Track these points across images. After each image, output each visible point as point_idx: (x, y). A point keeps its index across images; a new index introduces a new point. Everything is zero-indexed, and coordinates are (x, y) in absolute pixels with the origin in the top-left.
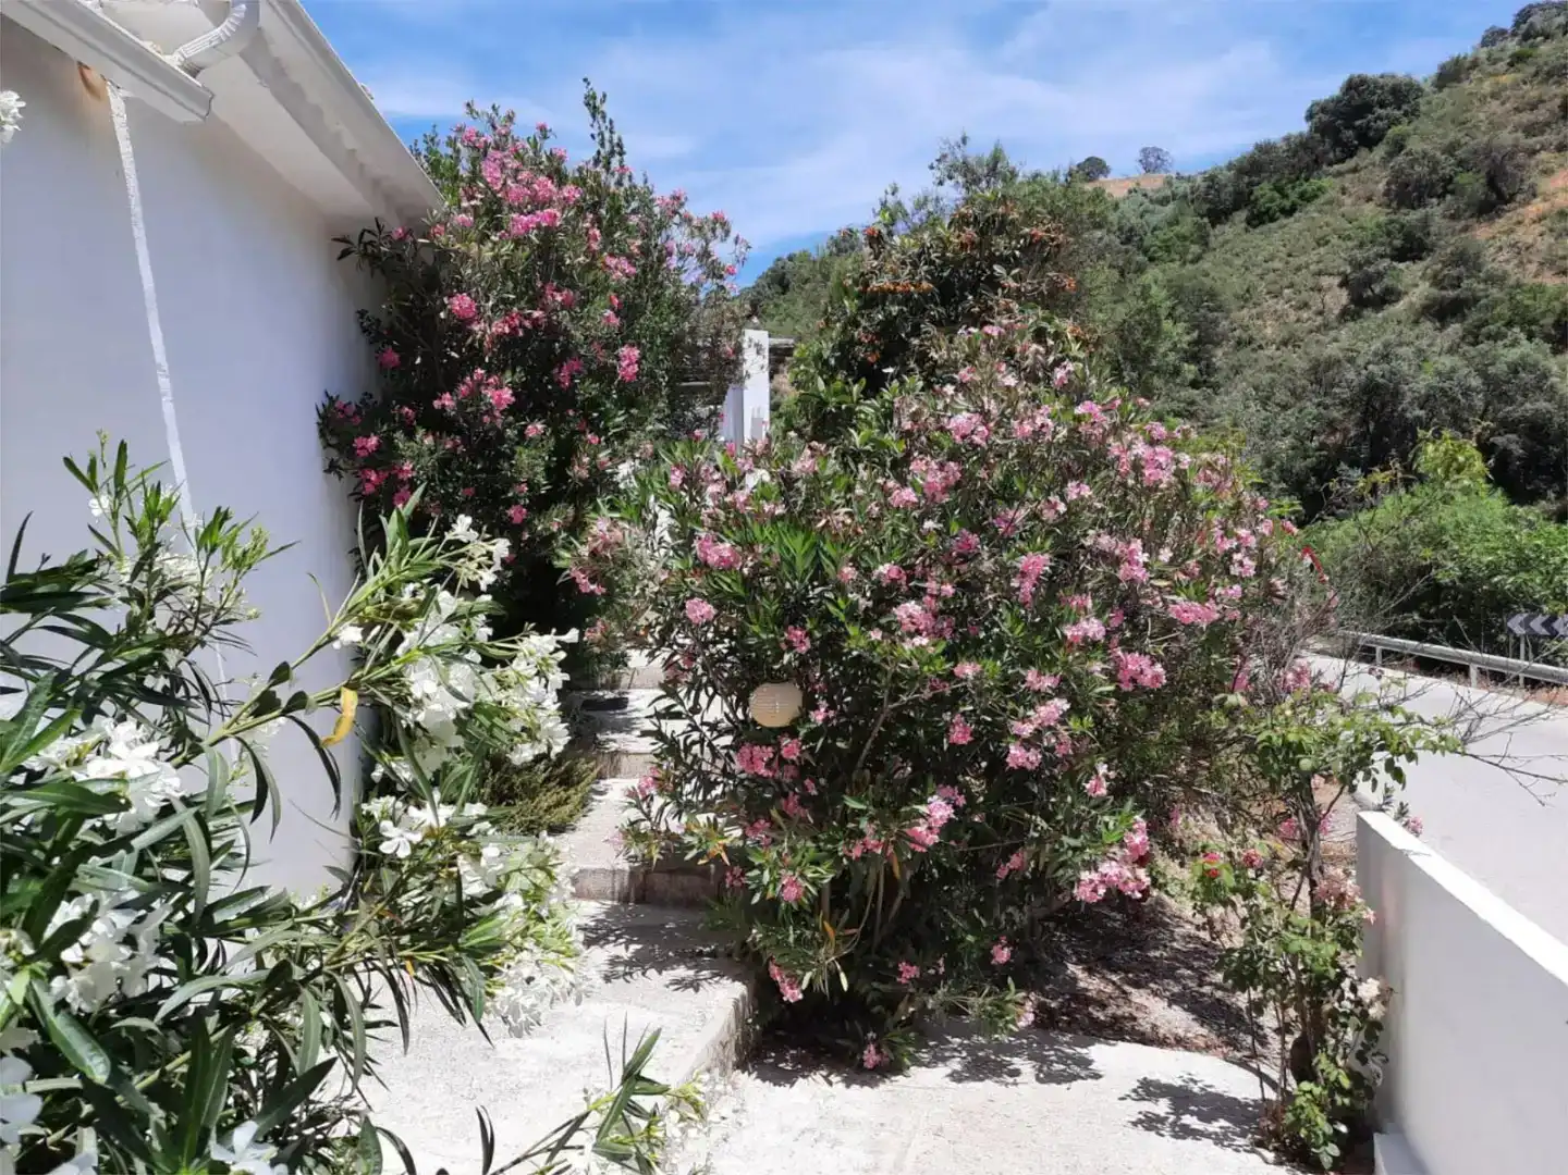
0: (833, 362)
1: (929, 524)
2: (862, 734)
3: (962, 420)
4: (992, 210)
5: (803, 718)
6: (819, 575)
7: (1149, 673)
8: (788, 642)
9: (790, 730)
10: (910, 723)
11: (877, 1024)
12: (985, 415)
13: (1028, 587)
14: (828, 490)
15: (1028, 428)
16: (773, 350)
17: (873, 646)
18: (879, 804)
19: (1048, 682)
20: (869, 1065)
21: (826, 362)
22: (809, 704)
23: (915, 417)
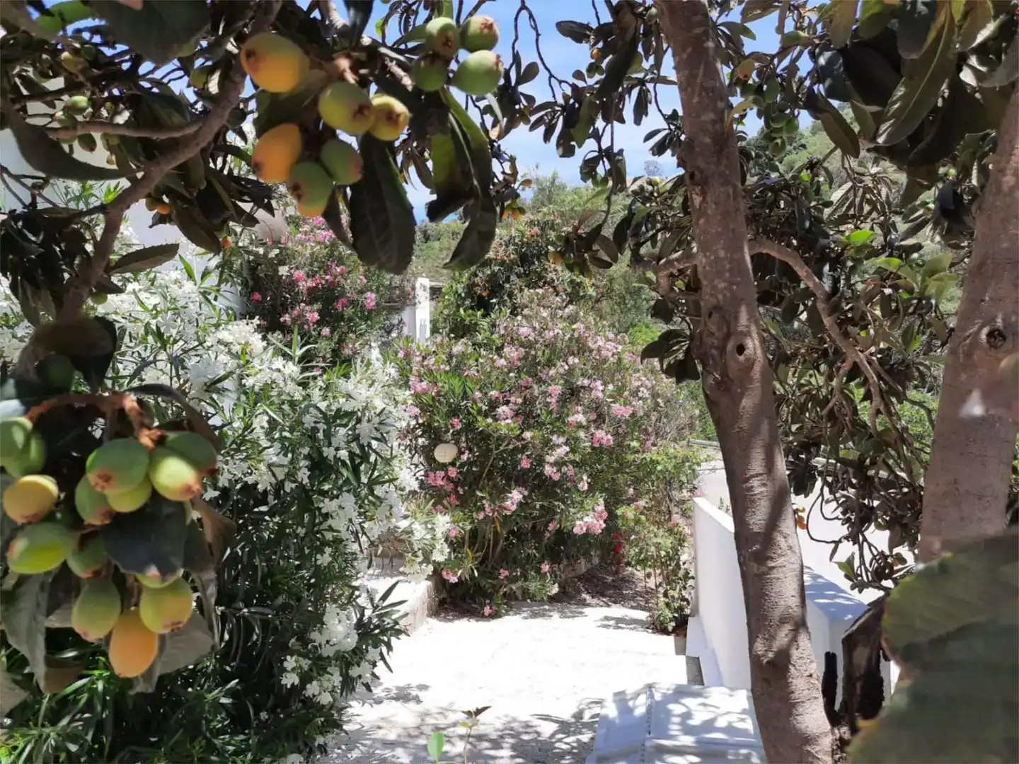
0: (463, 295)
1: (511, 375)
2: (483, 466)
3: (524, 330)
4: (547, 218)
5: (458, 458)
6: (465, 396)
7: (605, 438)
8: (452, 425)
9: (453, 464)
10: (504, 460)
11: (490, 597)
12: (534, 329)
13: (554, 400)
14: (468, 359)
15: (551, 334)
16: (432, 288)
17: (488, 426)
18: (491, 495)
19: (562, 440)
20: (486, 614)
21: (460, 295)
22: (461, 453)
23: (506, 328)
